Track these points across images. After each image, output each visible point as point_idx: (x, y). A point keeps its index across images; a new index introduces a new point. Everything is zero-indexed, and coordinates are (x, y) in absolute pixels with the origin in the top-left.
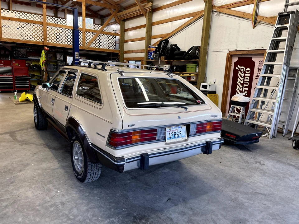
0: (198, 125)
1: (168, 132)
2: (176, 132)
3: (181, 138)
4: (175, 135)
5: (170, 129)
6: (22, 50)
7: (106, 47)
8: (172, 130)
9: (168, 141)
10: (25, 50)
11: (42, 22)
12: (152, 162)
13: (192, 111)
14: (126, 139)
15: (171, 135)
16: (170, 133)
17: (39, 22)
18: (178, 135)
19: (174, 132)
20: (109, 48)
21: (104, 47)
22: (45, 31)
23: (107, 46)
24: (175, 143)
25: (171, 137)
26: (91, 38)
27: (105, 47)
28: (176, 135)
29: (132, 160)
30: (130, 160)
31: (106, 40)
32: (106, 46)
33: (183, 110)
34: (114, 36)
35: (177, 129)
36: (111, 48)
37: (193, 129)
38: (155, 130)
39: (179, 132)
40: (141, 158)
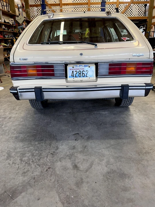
0: (110, 65)
1: (70, 69)
3: (87, 78)
4: (79, 74)
5: (73, 67)
7: (136, 15)
8: (76, 68)
9: (69, 79)
11: (88, 3)
12: (47, 96)
13: (104, 49)
14: (21, 71)
15: (75, 73)
16: (73, 71)
17: (86, 3)
18: (83, 75)
19: (78, 71)
22: (89, 9)
24: (81, 81)
25: (74, 75)
26: (123, 9)
28: (81, 74)
29: (25, 90)
30: (23, 91)
33: (93, 46)
35: (83, 67)
36: (140, 15)
37: (104, 70)
38: (52, 66)
39: (85, 71)
40: (34, 90)
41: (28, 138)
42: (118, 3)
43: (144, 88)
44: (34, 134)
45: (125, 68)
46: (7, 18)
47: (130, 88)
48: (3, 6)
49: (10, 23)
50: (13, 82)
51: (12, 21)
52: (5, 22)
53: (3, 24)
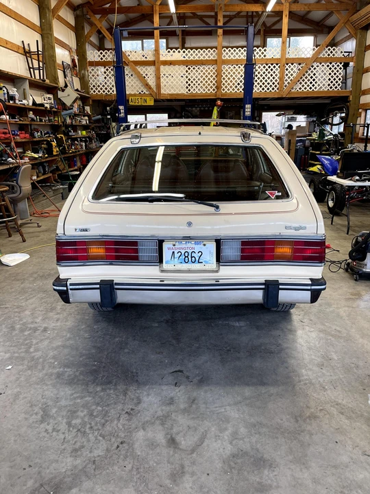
0: (244, 243)
1: (169, 249)
2: (190, 251)
3: (200, 264)
4: (186, 257)
5: (174, 245)
6: (194, 109)
7: (323, 88)
8: (180, 246)
9: (165, 266)
10: (198, 109)
11: (216, 60)
12: (123, 297)
13: (231, 214)
14: (76, 251)
15: (177, 255)
16: (173, 252)
17: (212, 60)
18: (193, 258)
19: (183, 252)
20: (329, 88)
21: (318, 88)
22: (219, 74)
23: (326, 85)
24: (189, 271)
26: (294, 75)
27: (321, 87)
28: (189, 258)
29: (81, 287)
30: (77, 287)
31: (325, 74)
32: (324, 85)
33: (212, 209)
34: (341, 63)
35: (193, 246)
36: (334, 88)
37: (231, 251)
38: (135, 243)
39: (197, 253)
40: (98, 286)
41: (82, 377)
42: (284, 61)
43: (309, 288)
44: (94, 368)
45: (273, 250)
46: (39, 93)
47: (280, 287)
48: (32, 70)
49: (46, 105)
50: (60, 269)
51: (49, 99)
52: (34, 103)
53: (30, 109)
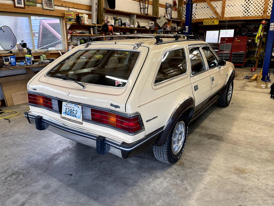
0: (92, 110)
1: (65, 106)
2: (73, 109)
3: (75, 118)
4: (71, 112)
5: (67, 104)
6: (251, 26)
8: (69, 106)
9: (63, 115)
15: (68, 110)
16: (66, 108)
18: (73, 114)
19: (70, 109)
25: (67, 112)
35: (74, 106)
39: (75, 111)
43: (119, 147)
46: (146, 21)
48: (142, 9)
49: (147, 27)
51: (152, 24)
